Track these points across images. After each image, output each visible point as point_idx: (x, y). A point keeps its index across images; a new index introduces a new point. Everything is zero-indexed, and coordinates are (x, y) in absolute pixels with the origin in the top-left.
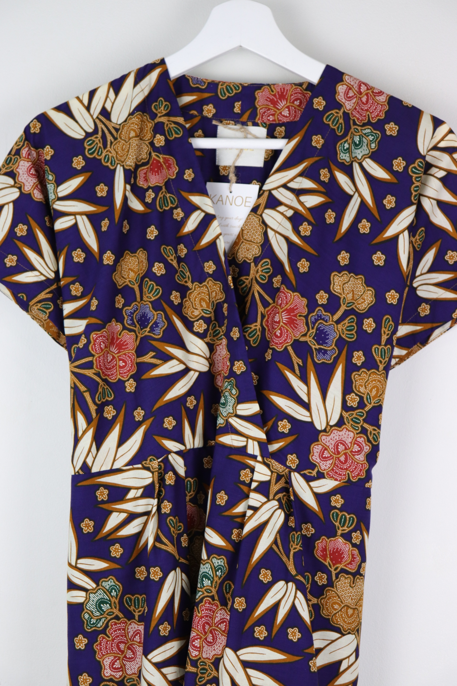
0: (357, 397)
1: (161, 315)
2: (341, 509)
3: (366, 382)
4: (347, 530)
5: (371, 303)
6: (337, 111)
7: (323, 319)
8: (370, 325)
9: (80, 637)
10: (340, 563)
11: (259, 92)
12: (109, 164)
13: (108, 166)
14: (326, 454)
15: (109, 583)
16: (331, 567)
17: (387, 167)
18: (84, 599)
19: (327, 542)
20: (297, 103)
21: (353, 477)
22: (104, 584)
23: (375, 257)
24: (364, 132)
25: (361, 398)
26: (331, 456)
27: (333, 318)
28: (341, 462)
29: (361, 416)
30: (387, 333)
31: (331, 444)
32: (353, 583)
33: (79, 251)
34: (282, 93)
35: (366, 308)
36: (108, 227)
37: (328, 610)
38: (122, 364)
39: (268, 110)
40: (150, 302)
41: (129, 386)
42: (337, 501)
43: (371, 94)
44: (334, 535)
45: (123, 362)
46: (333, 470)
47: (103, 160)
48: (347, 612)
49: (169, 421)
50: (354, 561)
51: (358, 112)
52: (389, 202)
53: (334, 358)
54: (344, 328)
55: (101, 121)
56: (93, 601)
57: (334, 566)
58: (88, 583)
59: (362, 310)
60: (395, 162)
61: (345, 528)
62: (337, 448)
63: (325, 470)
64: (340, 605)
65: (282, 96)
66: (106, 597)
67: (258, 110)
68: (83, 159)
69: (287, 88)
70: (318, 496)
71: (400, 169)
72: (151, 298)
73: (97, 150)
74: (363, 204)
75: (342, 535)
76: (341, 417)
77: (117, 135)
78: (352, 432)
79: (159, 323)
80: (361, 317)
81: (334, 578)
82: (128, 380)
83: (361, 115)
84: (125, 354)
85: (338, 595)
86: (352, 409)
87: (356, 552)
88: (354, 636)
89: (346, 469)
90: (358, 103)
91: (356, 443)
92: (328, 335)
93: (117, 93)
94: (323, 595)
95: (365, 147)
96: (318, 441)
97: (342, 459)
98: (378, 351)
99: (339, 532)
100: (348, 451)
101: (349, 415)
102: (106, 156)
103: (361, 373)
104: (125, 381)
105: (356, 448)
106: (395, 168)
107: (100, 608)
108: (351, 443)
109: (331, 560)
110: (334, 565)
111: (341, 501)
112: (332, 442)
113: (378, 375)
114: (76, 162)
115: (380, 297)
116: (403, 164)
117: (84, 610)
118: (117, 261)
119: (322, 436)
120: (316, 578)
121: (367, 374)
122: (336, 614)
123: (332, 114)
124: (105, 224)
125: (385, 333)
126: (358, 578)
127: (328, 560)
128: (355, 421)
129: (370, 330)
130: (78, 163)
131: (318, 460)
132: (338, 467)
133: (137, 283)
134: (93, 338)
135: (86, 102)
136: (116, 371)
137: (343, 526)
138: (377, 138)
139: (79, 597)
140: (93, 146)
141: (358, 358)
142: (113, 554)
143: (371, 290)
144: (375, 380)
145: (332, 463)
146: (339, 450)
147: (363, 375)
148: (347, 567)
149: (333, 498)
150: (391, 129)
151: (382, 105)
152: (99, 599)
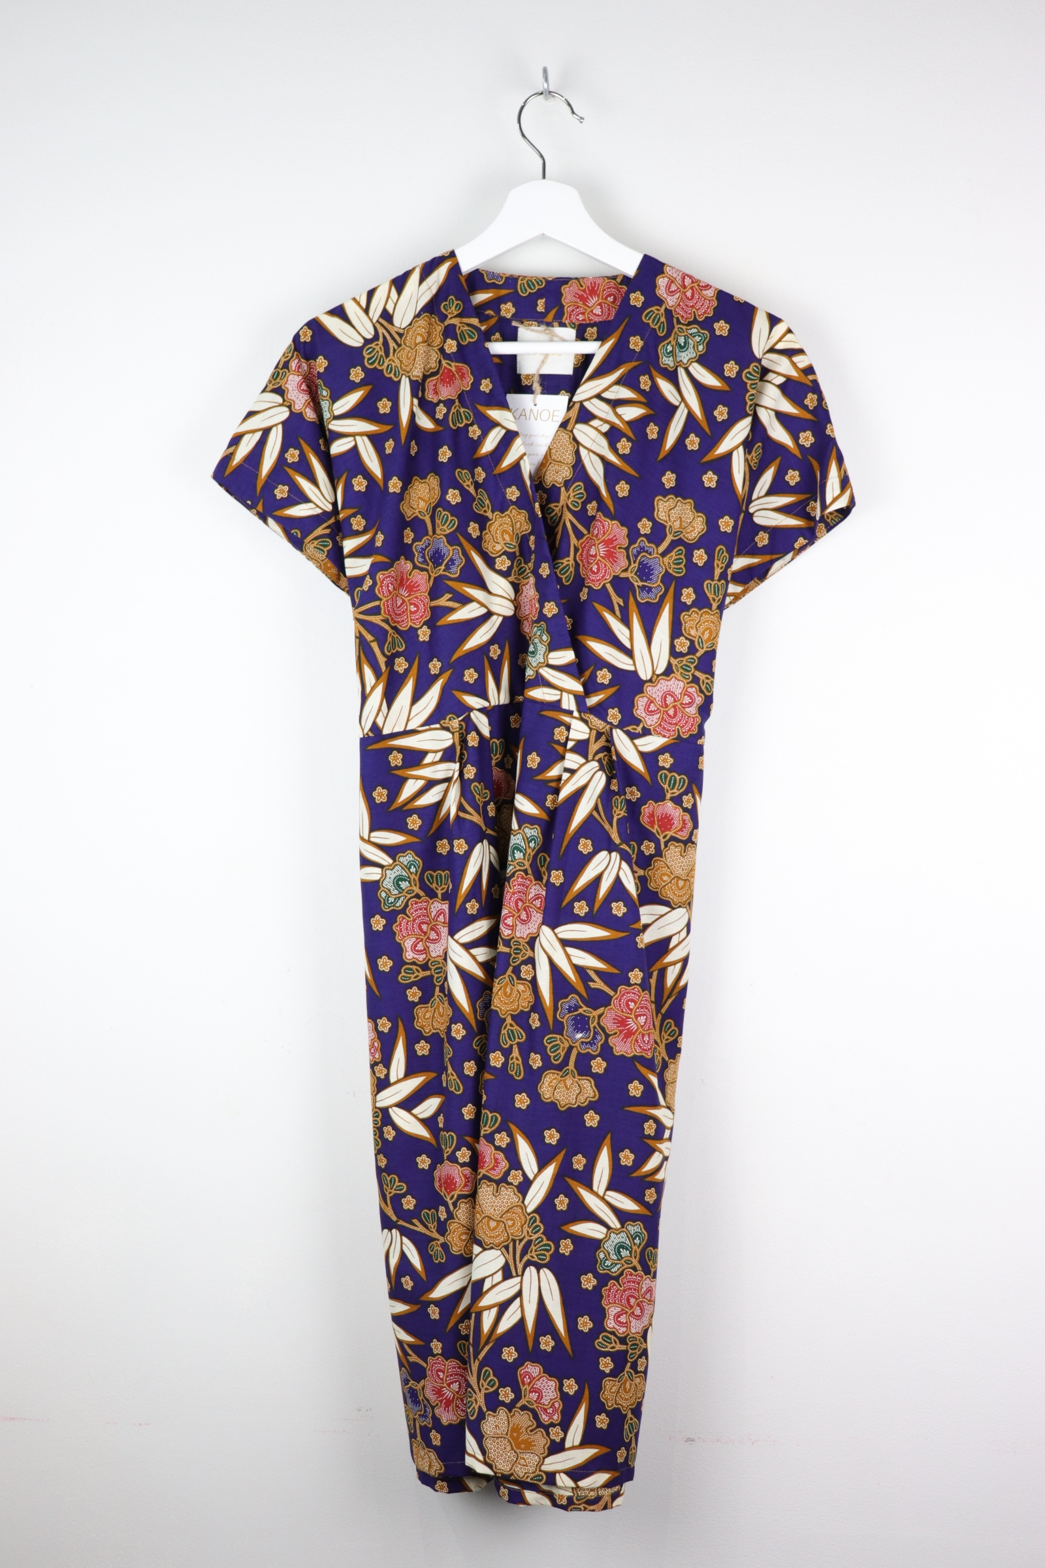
0: (688, 642)
1: (458, 550)
2: (670, 770)
3: (698, 623)
4: (677, 792)
5: (702, 531)
6: (658, 308)
7: (647, 552)
8: (700, 557)
9: (378, 917)
10: (669, 830)
11: (565, 288)
12: (392, 375)
13: (391, 378)
14: (652, 708)
15: (407, 858)
16: (659, 835)
17: (718, 371)
18: (380, 876)
19: (654, 807)
20: (611, 299)
21: (683, 733)
22: (401, 859)
23: (705, 478)
24: (690, 332)
25: (692, 642)
26: (658, 709)
27: (657, 550)
28: (670, 716)
29: (693, 663)
30: (720, 566)
31: (658, 696)
32: (685, 852)
33: (360, 478)
34: (593, 288)
35: (696, 537)
36: (393, 449)
37: (656, 882)
38: (413, 608)
39: (576, 308)
40: (444, 535)
41: (423, 634)
42: (666, 761)
43: (697, 288)
44: (663, 798)
45: (415, 607)
46: (660, 725)
47: (385, 371)
48: (677, 884)
49: (470, 673)
50: (685, 827)
51: (682, 308)
52: (721, 413)
53: (660, 596)
54: (671, 562)
55: (382, 325)
56: (390, 878)
57: (662, 834)
58: (385, 859)
59: (692, 540)
60: (727, 367)
61: (675, 791)
62: (665, 701)
63: (651, 726)
64: (669, 876)
65: (593, 291)
66: (404, 873)
67: (566, 308)
68: (362, 370)
69: (599, 281)
70: (644, 756)
71: (733, 375)
72: (445, 531)
73: (378, 359)
74: (690, 416)
75: (672, 799)
76: (669, 665)
77: (401, 341)
78: (682, 681)
79: (455, 560)
80: (690, 548)
81: (663, 846)
82: (421, 627)
83: (686, 312)
84: (416, 597)
85: (667, 866)
86: (681, 655)
87: (687, 817)
88: (685, 910)
89: (676, 724)
90: (682, 298)
91: (686, 693)
92: (653, 570)
93: (400, 291)
94: (651, 865)
95: (691, 350)
96: (643, 692)
97: (671, 712)
98: (711, 587)
99: (668, 796)
100: (678, 703)
101: (678, 662)
102: (388, 366)
103: (691, 614)
104: (417, 629)
105: (687, 700)
106: (727, 374)
107: (399, 885)
108: (681, 694)
109: (660, 826)
110: (663, 832)
111: (671, 761)
112: (658, 693)
113: (711, 615)
114: (354, 374)
115: (712, 524)
116: (736, 368)
117: (380, 888)
118: (404, 488)
119: (647, 687)
120: (643, 848)
121: (698, 614)
122: (666, 885)
123: (652, 311)
124: (389, 446)
125: (718, 566)
126: (690, 846)
127: (656, 826)
128: (686, 669)
129: (701, 564)
130: (357, 375)
131: (644, 715)
132: (666, 721)
133: (428, 514)
134: (380, 579)
135: (364, 304)
136: (407, 618)
137: (673, 789)
138: (705, 339)
139: (373, 874)
140: (373, 354)
141: (688, 596)
142: (410, 826)
143: (701, 516)
144: (707, 621)
145: (659, 717)
146: (667, 702)
147: (695, 615)
148: (677, 834)
149: (661, 758)
150: (721, 329)
151: (709, 301)
152: (397, 876)
